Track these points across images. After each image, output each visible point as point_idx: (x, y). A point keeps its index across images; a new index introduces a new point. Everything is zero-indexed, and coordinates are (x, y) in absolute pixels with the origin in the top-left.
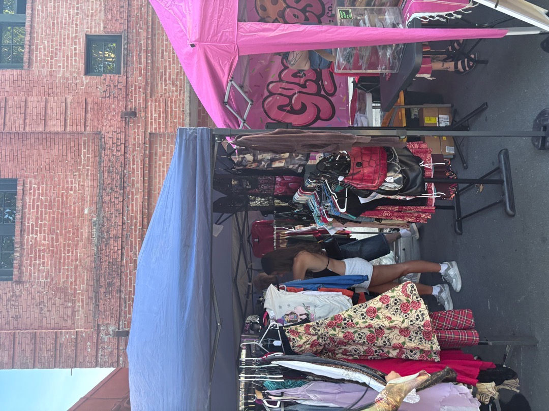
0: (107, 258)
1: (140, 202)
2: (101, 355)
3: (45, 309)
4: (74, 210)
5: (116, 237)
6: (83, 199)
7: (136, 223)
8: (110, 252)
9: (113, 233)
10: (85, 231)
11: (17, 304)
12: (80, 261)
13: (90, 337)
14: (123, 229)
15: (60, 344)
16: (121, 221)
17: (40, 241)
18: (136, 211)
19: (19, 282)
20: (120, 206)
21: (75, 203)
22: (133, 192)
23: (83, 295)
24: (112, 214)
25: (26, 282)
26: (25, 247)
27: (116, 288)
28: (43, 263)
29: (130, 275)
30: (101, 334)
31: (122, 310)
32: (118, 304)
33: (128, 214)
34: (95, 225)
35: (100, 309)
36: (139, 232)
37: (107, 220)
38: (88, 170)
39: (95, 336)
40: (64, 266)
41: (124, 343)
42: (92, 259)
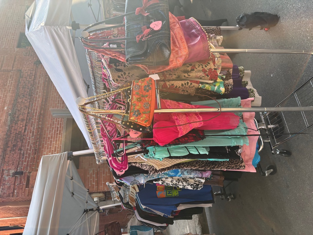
0: (15, 131)
1: (40, 102)
2: (2, 189)
5: (23, 120)
6: (5, 102)
7: (36, 112)
8: (17, 128)
9: (21, 117)
10: (3, 118)
14: (27, 116)
16: (27, 111)
18: (37, 106)
20: (27, 104)
22: (36, 97)
24: (22, 108)
27: (18, 148)
29: (29, 139)
30: (4, 176)
31: (20, 161)
32: (19, 157)
33: (32, 108)
34: (10, 115)
35: (5, 160)
36: (38, 117)
37: (19, 111)
38: (10, 88)
41: (19, 180)
42: (5, 133)
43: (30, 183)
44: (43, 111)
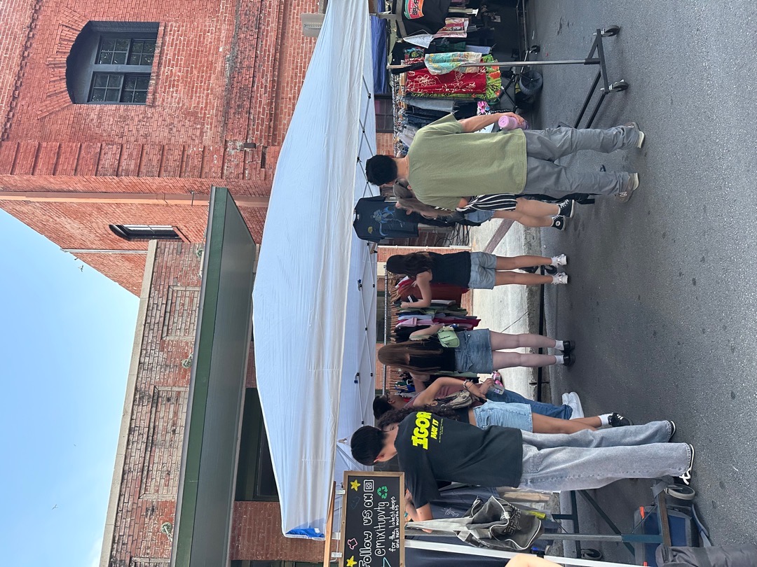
0: (239, 84)
1: (274, 39)
2: (227, 167)
3: (175, 130)
4: (210, 48)
5: (249, 67)
6: (219, 39)
7: (269, 55)
8: (242, 79)
9: (246, 63)
10: (219, 67)
11: (148, 124)
12: (212, 91)
13: (217, 151)
14: (255, 61)
15: (187, 155)
16: (254, 54)
17: (175, 73)
18: (269, 46)
19: (153, 106)
20: (254, 42)
21: (211, 43)
22: (267, 30)
23: (212, 119)
24: (246, 48)
25: (158, 106)
26: (161, 77)
27: (245, 110)
28: (177, 91)
29: (260, 98)
30: (228, 149)
31: (250, 129)
32: (247, 124)
33: (262, 47)
34: (228, 61)
35: (228, 127)
36: (272, 63)
37: (241, 53)
38: (225, 16)
39: (222, 150)
40: (196, 93)
41: (250, 156)
42: (224, 89)
43: (267, 162)
44: (278, 54)
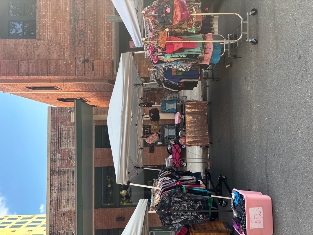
0: (78, 29)
1: (92, 4)
2: (77, 71)
3: (51, 52)
4: (62, 8)
5: (82, 20)
6: (66, 3)
7: (91, 13)
8: (80, 26)
9: (80, 17)
10: (68, 17)
11: (38, 49)
12: (66, 31)
13: (72, 63)
14: (85, 16)
15: (59, 65)
16: (84, 12)
17: (48, 22)
18: (91, 8)
19: (40, 40)
20: (83, 6)
21: (62, 5)
23: (68, 46)
24: (80, 9)
25: (42, 39)
26: (41, 24)
27: (83, 42)
28: (49, 32)
29: (89, 36)
30: (77, 62)
31: (86, 52)
32: (84, 49)
33: (87, 9)
34: (72, 15)
35: (76, 51)
36: (93, 17)
37: (78, 11)
39: (74, 63)
40: (59, 33)
41: (87, 65)
42: (71, 30)
43: (94, 67)
44: (95, 12)
